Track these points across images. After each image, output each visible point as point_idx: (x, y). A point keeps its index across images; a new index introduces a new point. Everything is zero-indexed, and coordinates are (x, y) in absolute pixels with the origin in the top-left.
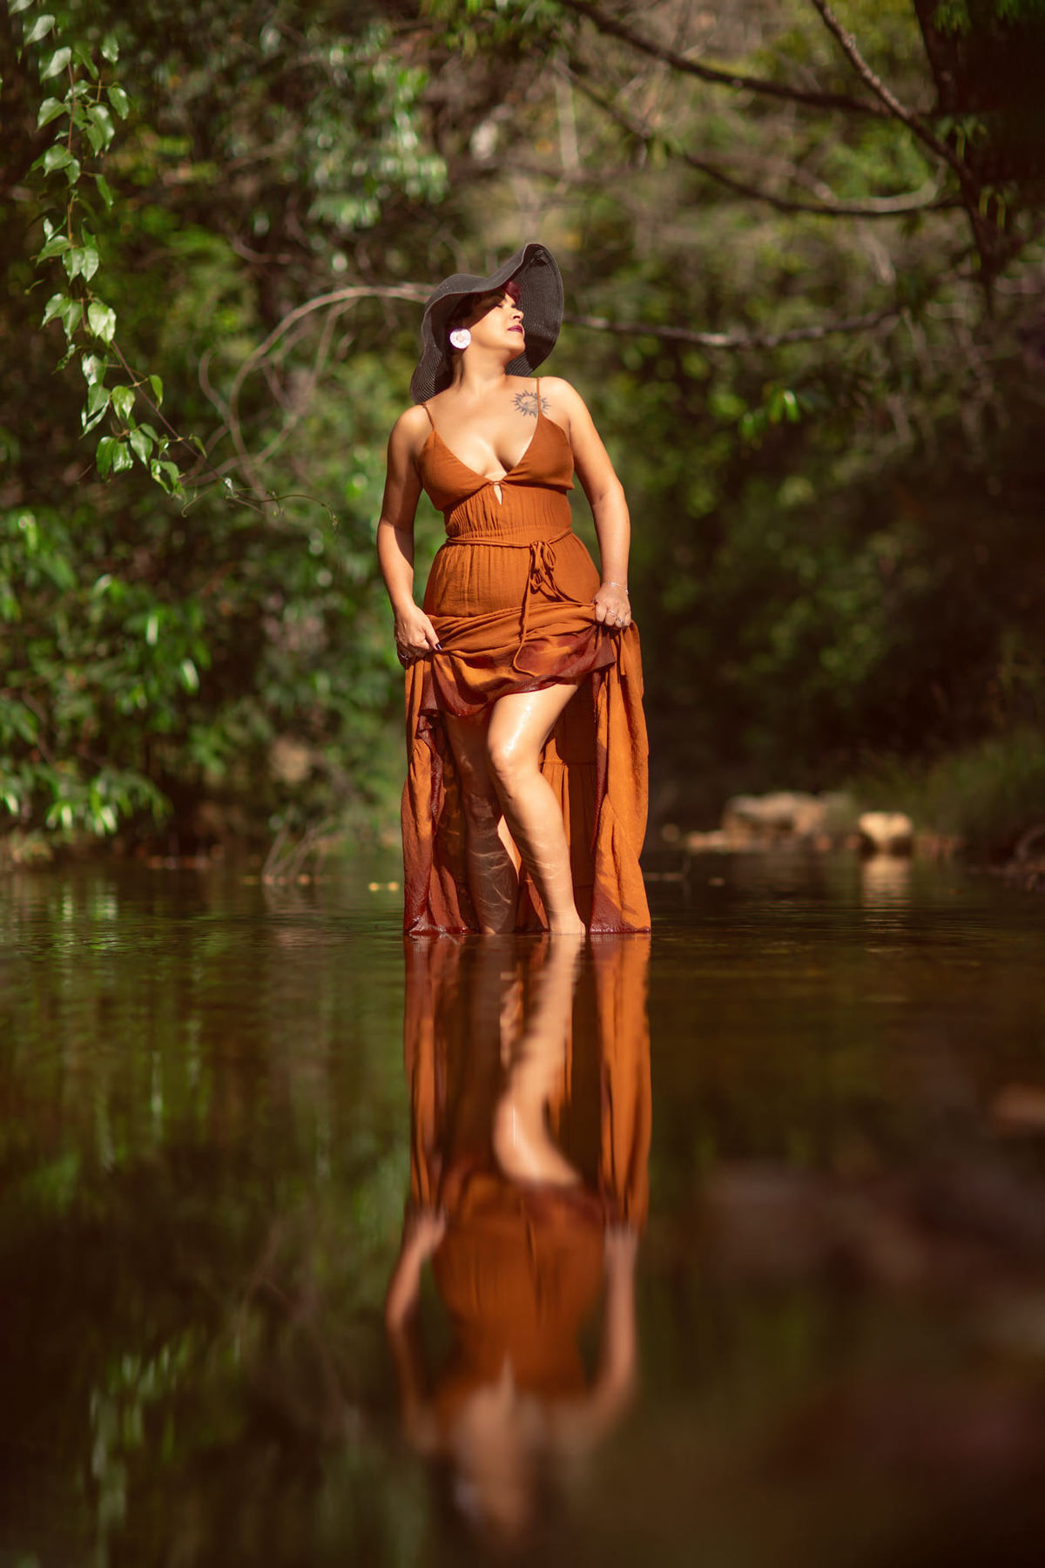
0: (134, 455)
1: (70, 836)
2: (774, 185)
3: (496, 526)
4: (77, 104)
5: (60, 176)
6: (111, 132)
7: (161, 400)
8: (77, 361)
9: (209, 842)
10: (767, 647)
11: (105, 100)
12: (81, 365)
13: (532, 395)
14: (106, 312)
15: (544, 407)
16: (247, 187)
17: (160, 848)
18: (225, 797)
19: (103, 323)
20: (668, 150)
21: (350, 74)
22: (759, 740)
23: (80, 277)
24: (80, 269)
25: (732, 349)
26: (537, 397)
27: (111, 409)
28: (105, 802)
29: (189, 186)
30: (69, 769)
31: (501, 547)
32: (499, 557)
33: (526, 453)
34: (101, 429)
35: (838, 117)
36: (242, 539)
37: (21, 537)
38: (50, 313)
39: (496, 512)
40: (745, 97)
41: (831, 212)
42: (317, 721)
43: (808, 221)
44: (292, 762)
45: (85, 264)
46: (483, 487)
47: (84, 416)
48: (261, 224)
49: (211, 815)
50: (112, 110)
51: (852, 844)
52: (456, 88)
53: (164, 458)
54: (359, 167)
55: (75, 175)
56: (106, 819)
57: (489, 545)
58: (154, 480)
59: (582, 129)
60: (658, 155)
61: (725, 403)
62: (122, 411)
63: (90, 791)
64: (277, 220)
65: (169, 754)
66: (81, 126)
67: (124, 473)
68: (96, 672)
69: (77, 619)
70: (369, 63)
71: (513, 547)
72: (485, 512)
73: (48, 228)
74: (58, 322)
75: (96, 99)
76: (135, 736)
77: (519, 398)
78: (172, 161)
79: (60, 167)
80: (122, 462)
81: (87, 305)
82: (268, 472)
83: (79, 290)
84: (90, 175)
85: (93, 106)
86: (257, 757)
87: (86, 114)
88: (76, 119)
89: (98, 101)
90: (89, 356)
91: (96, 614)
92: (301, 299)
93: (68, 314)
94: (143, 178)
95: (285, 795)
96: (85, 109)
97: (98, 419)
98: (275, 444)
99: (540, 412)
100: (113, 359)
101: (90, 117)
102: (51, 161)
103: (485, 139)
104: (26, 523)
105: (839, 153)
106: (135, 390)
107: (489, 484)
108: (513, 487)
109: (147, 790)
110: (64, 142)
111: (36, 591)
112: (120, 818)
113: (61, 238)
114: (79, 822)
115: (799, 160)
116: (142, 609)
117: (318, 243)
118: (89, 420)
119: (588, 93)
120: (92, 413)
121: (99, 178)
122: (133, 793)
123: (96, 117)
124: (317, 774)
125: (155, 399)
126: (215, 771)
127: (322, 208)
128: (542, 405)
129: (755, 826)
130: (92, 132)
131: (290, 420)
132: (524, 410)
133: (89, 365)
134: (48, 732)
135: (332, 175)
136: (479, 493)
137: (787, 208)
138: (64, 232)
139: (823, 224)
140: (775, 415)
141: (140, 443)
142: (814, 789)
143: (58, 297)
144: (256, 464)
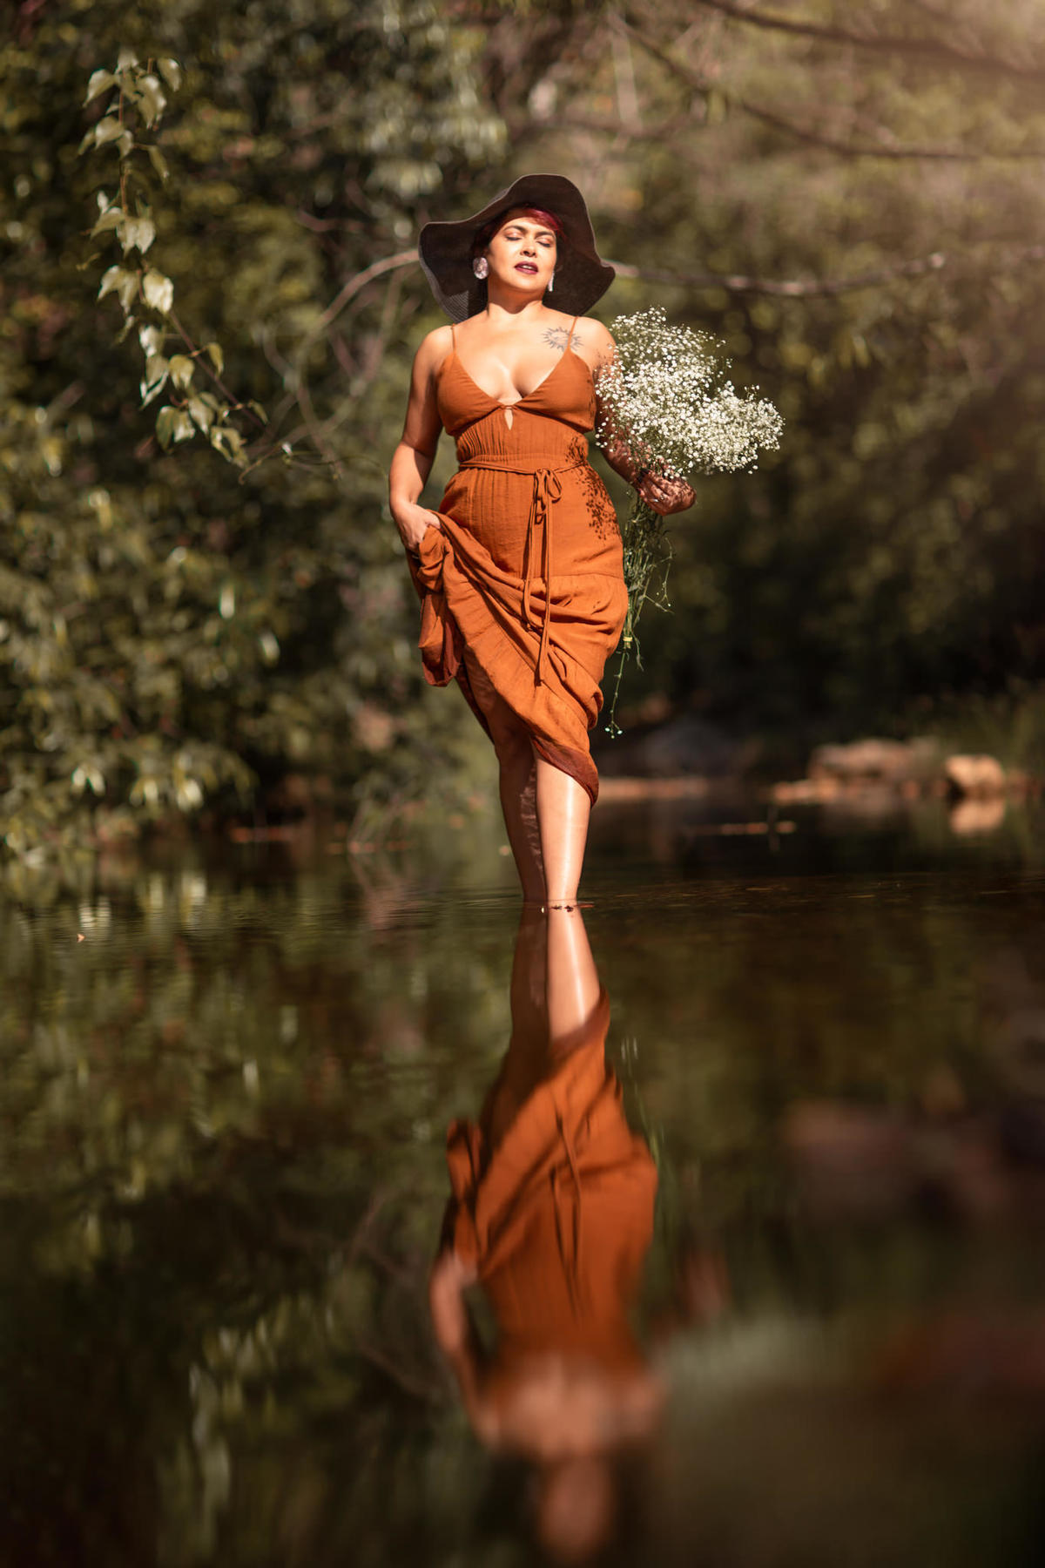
0: (195, 425)
1: (155, 812)
2: (836, 131)
3: (503, 452)
4: (127, 76)
5: (111, 149)
6: (162, 102)
7: (220, 367)
8: (134, 334)
9: (295, 815)
10: (846, 597)
11: (156, 71)
12: (138, 337)
13: (566, 331)
14: (161, 283)
15: (576, 344)
16: (307, 157)
17: (247, 821)
18: (309, 768)
19: (160, 294)
20: (727, 102)
21: (406, 39)
22: (842, 689)
23: (135, 249)
24: (135, 241)
25: (801, 299)
26: (570, 334)
27: (169, 379)
28: (190, 775)
29: (249, 160)
30: (151, 744)
31: (506, 472)
32: (503, 483)
33: (545, 381)
34: (161, 400)
35: (897, 62)
36: (315, 510)
37: (92, 515)
38: (106, 286)
39: (504, 436)
40: (804, 43)
41: (894, 156)
42: (398, 687)
43: (871, 167)
44: (375, 730)
45: (140, 235)
46: (493, 410)
47: (143, 388)
48: (323, 192)
49: (298, 788)
50: (163, 82)
51: (940, 790)
52: (511, 45)
53: (224, 425)
54: (419, 132)
55: (127, 146)
56: (190, 794)
57: (493, 470)
58: (214, 449)
59: (641, 85)
60: (716, 106)
61: (794, 352)
62: (181, 381)
63: (172, 766)
64: (339, 187)
65: (251, 727)
66: (133, 98)
67: (185, 441)
68: (174, 647)
69: (155, 595)
70: (424, 26)
71: (518, 474)
72: (493, 435)
73: (102, 201)
74: (115, 294)
75: (146, 69)
76: (218, 711)
77: (551, 331)
78: (230, 134)
79: (111, 139)
80: (183, 432)
81: (143, 275)
82: (337, 440)
83: (134, 261)
84: (144, 147)
85: (143, 77)
86: (341, 727)
87: (135, 85)
88: (127, 91)
89: (148, 72)
90: (147, 326)
91: (172, 589)
92: (363, 265)
93: (124, 286)
94: (204, 154)
95: (370, 761)
96: (134, 80)
97: (158, 389)
98: (344, 410)
99: (569, 346)
100: (171, 330)
101: (141, 88)
102: (102, 133)
103: (543, 98)
104: (99, 501)
105: (898, 98)
106: (194, 360)
107: (501, 408)
108: (526, 413)
109: (232, 764)
110: (115, 115)
111: (114, 569)
112: (205, 791)
113: (115, 211)
114: (165, 799)
115: (860, 105)
116: (217, 581)
117: (380, 209)
118: (149, 390)
119: (645, 46)
120: (151, 383)
121: (153, 150)
122: (217, 766)
123: (147, 88)
124: (401, 741)
125: (214, 368)
126: (299, 742)
127: (384, 174)
128: (574, 341)
129: (843, 776)
130: (144, 105)
131: (358, 386)
132: (553, 343)
133: (147, 337)
134: (130, 709)
135: (391, 139)
136: (490, 416)
137: (847, 154)
138: (119, 205)
139: (886, 168)
140: (845, 359)
141: (199, 411)
142: (901, 736)
143: (114, 270)
144: (325, 433)
